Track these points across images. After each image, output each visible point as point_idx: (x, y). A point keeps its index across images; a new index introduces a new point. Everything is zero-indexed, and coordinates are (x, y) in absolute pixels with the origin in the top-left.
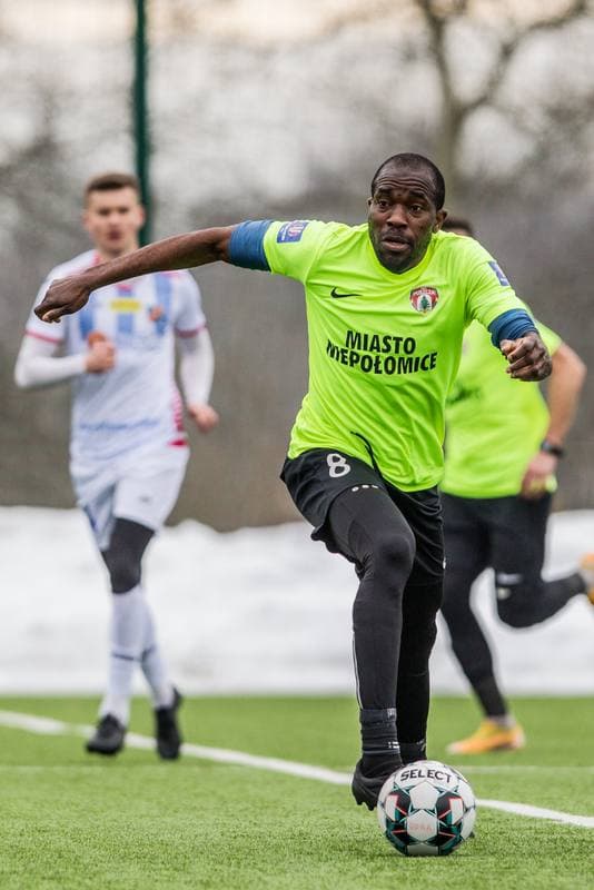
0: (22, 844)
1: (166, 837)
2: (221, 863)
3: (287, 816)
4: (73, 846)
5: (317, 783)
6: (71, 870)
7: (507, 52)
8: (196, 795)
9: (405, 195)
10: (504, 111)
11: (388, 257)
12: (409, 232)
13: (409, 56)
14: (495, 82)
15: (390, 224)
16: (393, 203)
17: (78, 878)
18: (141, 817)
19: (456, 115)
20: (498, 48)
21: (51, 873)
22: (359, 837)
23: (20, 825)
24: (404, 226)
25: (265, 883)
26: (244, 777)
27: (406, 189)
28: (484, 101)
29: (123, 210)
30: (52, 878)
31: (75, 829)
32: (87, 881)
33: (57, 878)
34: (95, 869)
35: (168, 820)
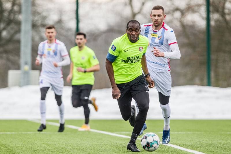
0: (56, 146)
1: (82, 145)
2: (92, 150)
3: (103, 141)
4: (65, 147)
5: (109, 135)
6: (65, 151)
7: (143, 4)
8: (87, 138)
9: (135, 29)
10: (143, 15)
11: (132, 41)
12: (136, 36)
13: (126, 5)
14: (141, 9)
15: (132, 35)
16: (132, 31)
17: (66, 152)
18: (78, 141)
19: (134, 15)
20: (142, 3)
21: (61, 151)
22: (117, 145)
23: (55, 143)
24: (135, 35)
25: (100, 153)
26: (96, 134)
27: (135, 28)
28: (139, 13)
29: (52, 33)
30: (61, 152)
31: (65, 144)
32: (68, 153)
33: (62, 152)
34: (69, 151)
35: (82, 142)
